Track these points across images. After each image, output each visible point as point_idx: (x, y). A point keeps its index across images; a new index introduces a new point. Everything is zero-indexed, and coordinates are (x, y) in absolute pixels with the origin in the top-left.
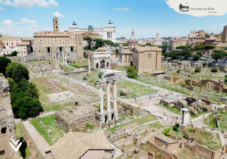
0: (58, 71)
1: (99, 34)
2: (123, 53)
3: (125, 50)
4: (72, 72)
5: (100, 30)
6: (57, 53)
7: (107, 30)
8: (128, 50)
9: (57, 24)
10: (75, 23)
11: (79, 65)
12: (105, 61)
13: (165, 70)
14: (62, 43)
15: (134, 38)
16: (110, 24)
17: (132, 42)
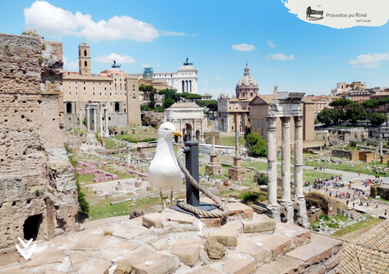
0: (93, 147)
1: (166, 83)
2: (229, 110)
3: (232, 105)
4: (123, 150)
5: (167, 77)
6: (92, 107)
7: (182, 76)
8: (237, 105)
9: (87, 56)
10: (117, 64)
11: (134, 137)
12: (193, 128)
13: (325, 143)
14: (97, 94)
15: (250, 81)
16: (187, 64)
17: (246, 89)
